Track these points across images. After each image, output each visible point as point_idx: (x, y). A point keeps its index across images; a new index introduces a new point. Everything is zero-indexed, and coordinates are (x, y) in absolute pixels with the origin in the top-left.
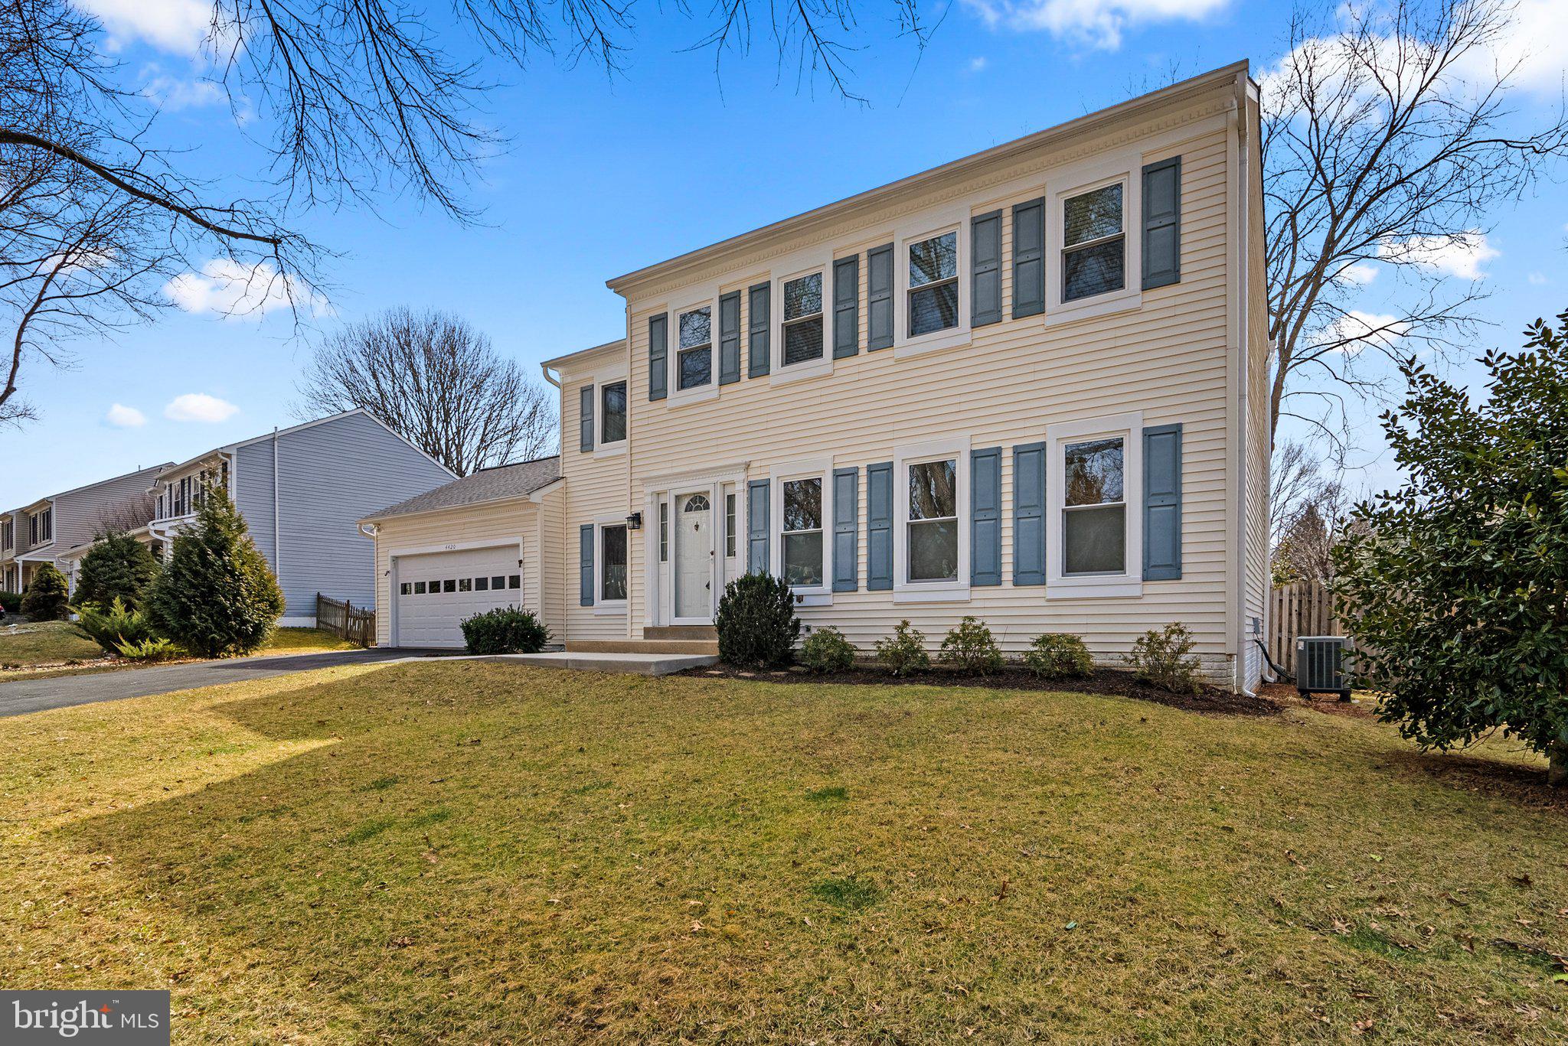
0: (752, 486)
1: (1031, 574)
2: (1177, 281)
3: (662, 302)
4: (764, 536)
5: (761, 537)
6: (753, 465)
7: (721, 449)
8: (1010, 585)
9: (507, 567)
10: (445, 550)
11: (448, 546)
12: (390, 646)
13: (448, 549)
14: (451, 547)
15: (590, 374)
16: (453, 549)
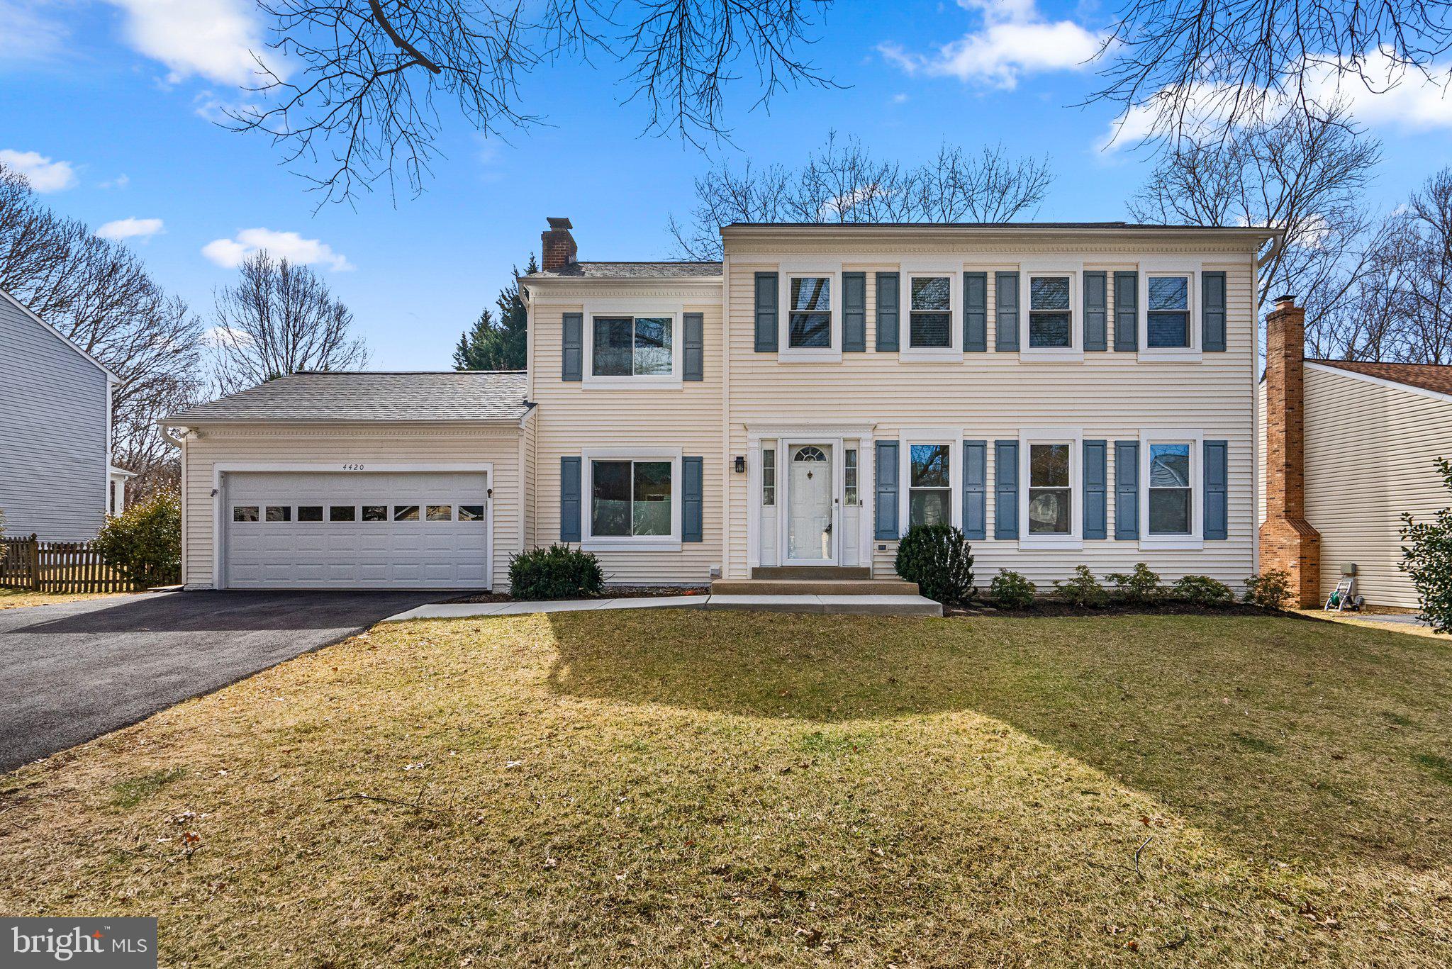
0: (879, 445)
1: (1128, 531)
2: (1224, 350)
3: (776, 261)
4: (893, 490)
5: (889, 490)
6: (879, 427)
7: (842, 408)
8: (1112, 539)
9: (456, 495)
10: (342, 469)
11: (348, 466)
12: (216, 587)
13: (347, 469)
14: (353, 467)
15: (578, 301)
16: (359, 470)
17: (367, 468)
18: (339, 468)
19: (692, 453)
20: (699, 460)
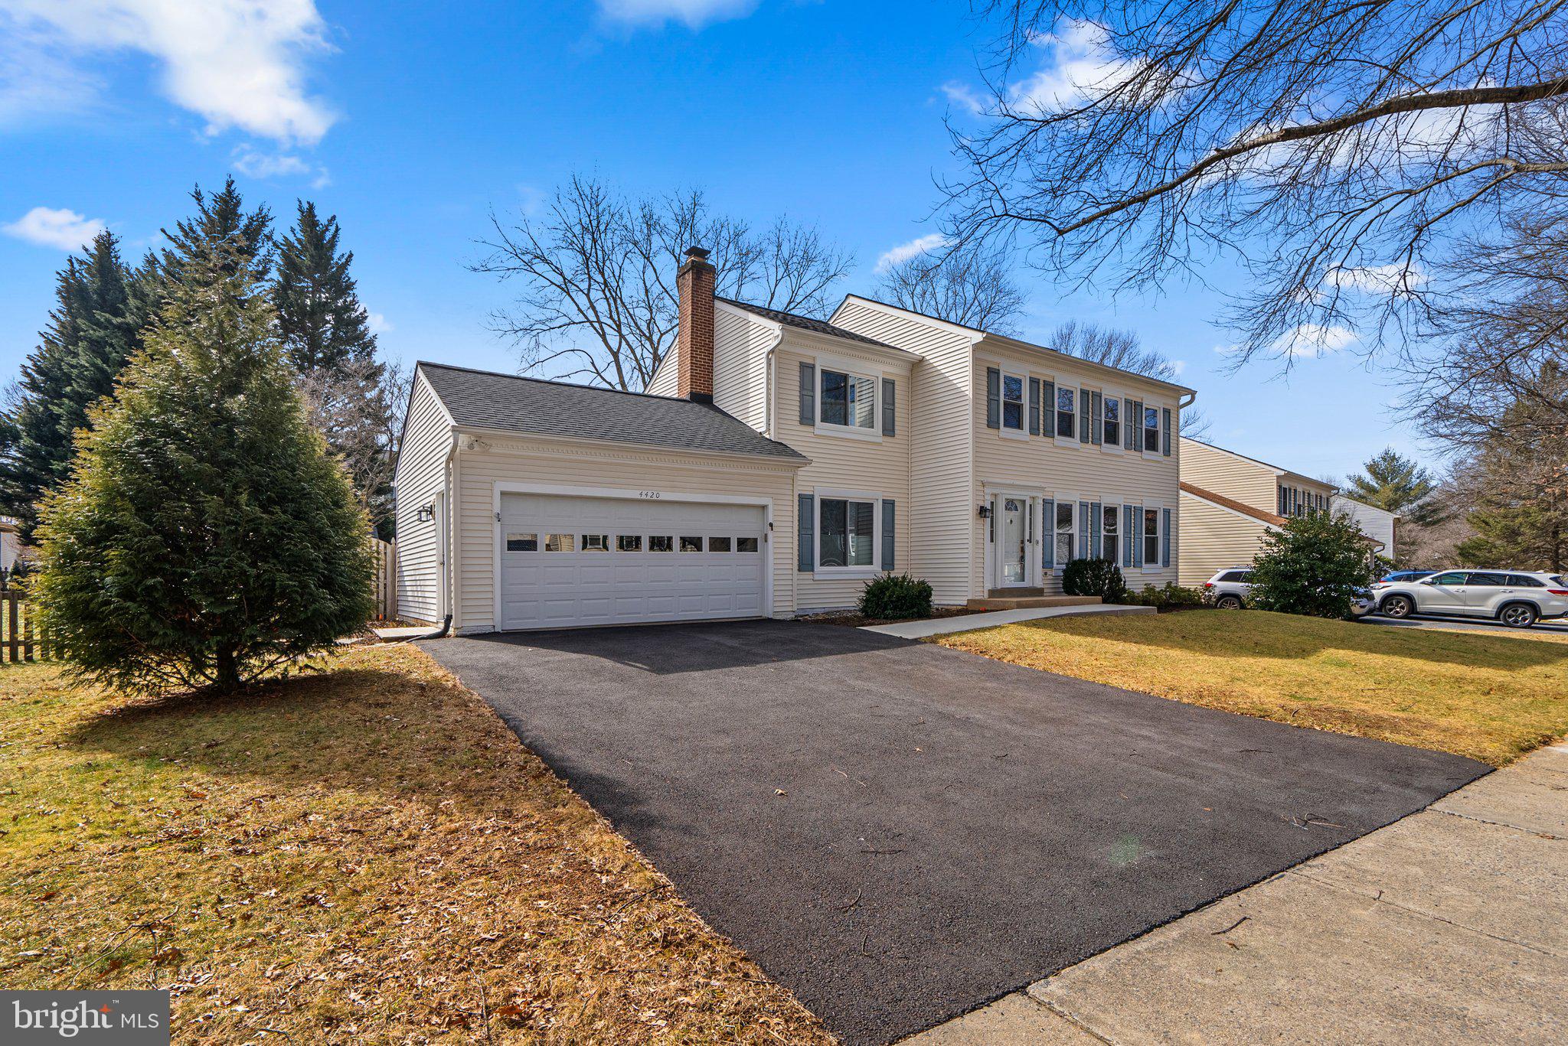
4: (1051, 534)
9: (734, 528)
10: (639, 497)
11: (644, 493)
12: (498, 629)
13: (644, 497)
14: (650, 494)
15: (811, 353)
16: (655, 498)
17: (665, 496)
18: (634, 494)
19: (889, 497)
20: (893, 503)
